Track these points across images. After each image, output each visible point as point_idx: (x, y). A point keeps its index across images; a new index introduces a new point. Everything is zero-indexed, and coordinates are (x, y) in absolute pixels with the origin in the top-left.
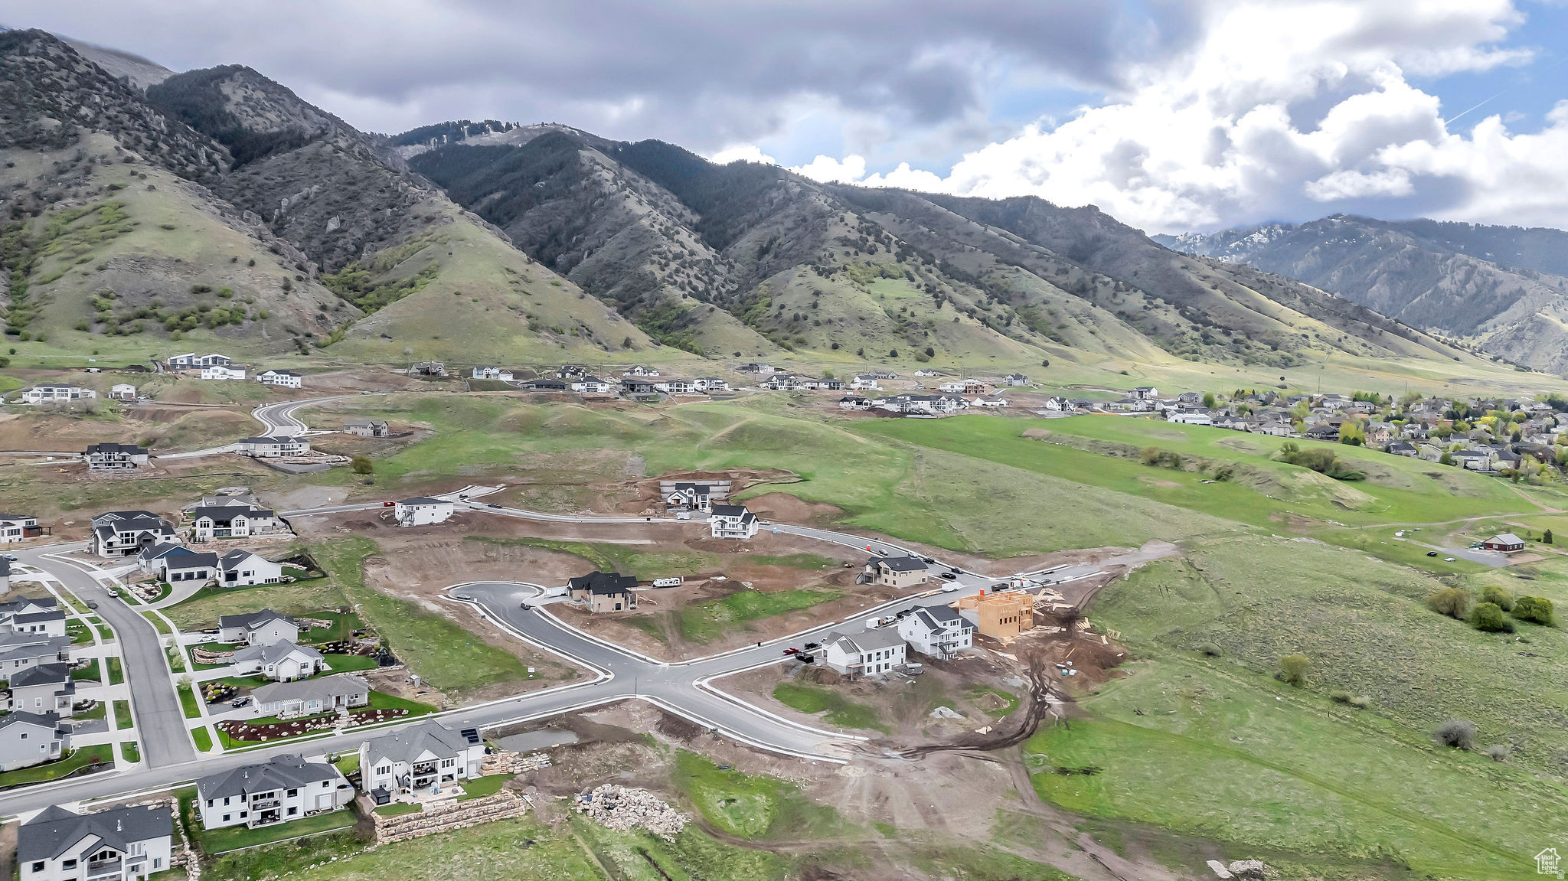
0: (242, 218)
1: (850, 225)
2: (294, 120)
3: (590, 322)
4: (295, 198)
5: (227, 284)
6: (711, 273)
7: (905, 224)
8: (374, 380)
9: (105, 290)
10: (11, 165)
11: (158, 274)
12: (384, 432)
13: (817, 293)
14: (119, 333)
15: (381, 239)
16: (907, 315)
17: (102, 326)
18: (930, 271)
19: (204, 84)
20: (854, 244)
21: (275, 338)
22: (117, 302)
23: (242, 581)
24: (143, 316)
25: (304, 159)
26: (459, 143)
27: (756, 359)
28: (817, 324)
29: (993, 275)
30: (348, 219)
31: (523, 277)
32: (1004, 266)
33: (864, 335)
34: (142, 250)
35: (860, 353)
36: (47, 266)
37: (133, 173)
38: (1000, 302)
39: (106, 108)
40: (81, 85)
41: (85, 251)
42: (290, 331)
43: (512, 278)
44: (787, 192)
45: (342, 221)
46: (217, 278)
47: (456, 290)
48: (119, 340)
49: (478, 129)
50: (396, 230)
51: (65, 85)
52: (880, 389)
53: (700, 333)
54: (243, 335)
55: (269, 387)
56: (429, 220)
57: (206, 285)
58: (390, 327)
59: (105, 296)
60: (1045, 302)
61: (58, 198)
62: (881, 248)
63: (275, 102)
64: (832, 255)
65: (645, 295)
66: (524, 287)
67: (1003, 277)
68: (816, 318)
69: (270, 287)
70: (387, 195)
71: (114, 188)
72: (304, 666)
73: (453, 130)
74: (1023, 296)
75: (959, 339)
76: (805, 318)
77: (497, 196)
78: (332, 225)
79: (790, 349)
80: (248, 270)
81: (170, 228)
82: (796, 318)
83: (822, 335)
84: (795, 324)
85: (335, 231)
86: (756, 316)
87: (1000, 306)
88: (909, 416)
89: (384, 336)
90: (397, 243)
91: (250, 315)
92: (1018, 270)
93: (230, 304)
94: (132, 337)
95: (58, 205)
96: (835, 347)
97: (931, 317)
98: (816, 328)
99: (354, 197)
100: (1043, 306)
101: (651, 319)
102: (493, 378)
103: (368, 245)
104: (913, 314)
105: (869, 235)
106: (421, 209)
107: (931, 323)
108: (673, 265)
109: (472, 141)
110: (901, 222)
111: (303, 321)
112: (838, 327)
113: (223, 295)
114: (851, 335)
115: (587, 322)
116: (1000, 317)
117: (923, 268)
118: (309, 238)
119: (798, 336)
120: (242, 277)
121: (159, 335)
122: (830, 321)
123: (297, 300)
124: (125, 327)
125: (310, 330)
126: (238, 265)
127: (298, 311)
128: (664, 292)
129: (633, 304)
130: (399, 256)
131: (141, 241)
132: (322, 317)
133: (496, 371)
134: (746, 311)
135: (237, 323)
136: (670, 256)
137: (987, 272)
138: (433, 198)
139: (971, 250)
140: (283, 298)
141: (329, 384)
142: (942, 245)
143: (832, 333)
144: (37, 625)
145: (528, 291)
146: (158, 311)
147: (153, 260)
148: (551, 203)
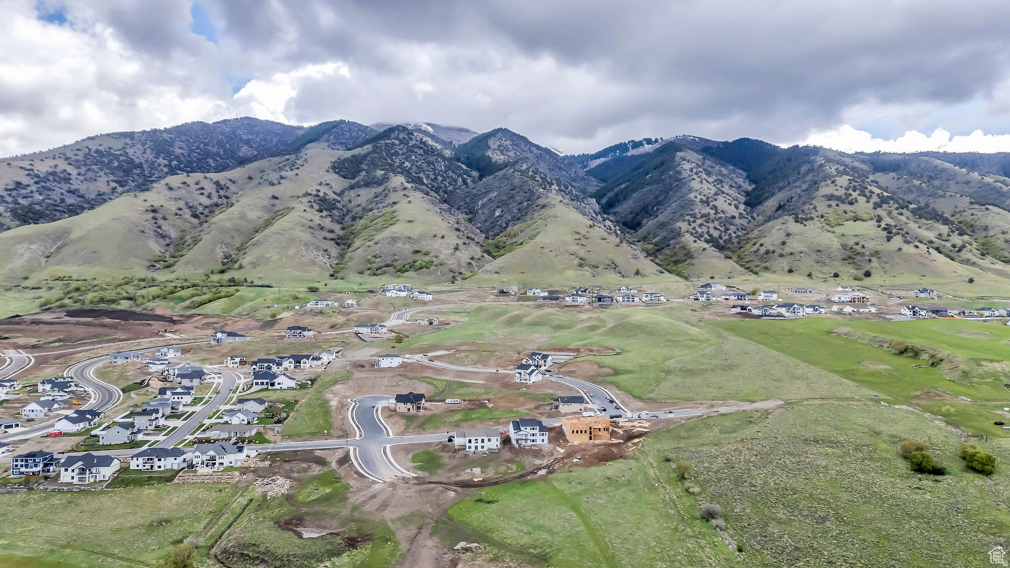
0: (451, 214)
1: (839, 185)
2: (524, 154)
3: (618, 261)
4: (485, 200)
5: (427, 248)
6: (727, 225)
7: (902, 180)
8: (475, 296)
9: (374, 254)
10: (359, 196)
11: (400, 245)
12: (436, 323)
13: (788, 235)
14: (375, 274)
15: (518, 219)
16: (858, 248)
17: (369, 272)
18: (901, 214)
19: (481, 141)
20: (839, 199)
21: (443, 275)
22: (379, 260)
23: (277, 387)
24: (387, 266)
25: (498, 178)
26: (625, 154)
27: (710, 281)
28: (781, 256)
29: (965, 214)
30: (505, 209)
31: (584, 236)
32: (976, 206)
33: (817, 262)
34: (396, 233)
35: (810, 275)
36: (357, 243)
37: (404, 195)
38: (960, 234)
39: (417, 161)
40: (408, 152)
41: (373, 235)
42: (451, 271)
43: (577, 236)
44: (812, 166)
45: (502, 211)
46: (424, 246)
47: (542, 246)
48: (374, 278)
49: (637, 145)
50: (526, 214)
51: (400, 152)
52: (780, 300)
53: (692, 265)
54: (429, 274)
55: (415, 300)
56: (544, 207)
57: (419, 249)
58: (501, 268)
59: (375, 257)
60: (1003, 233)
61: (371, 210)
62: (861, 200)
63: (516, 145)
64: (815, 208)
65: (672, 242)
66: (583, 241)
67: (973, 215)
68: (782, 252)
69: (448, 249)
70: (528, 194)
71: (394, 203)
72: (243, 421)
73: (623, 147)
74: (986, 228)
75: (897, 263)
76: (774, 252)
77: (623, 186)
78: (497, 214)
79: (756, 273)
80: (440, 241)
81: (411, 222)
82: (767, 252)
83: (785, 263)
84: (765, 256)
85: (498, 216)
86: (744, 251)
87: (960, 238)
88: (764, 318)
89: (496, 273)
90: (525, 221)
91: (435, 263)
92: (987, 209)
93: (427, 258)
94: (380, 276)
95: (370, 213)
96: (790, 271)
97: (878, 248)
98: (780, 259)
99: (511, 198)
100: (1001, 236)
101: (671, 256)
102: (536, 294)
103: (511, 223)
104: (863, 247)
105: (854, 191)
106: (541, 201)
107: (877, 252)
108: (699, 221)
109: (632, 152)
110: (899, 179)
111: (460, 266)
112: (798, 258)
113: (426, 254)
114: (807, 263)
115: (616, 260)
116: (954, 246)
117: (895, 212)
118: (486, 221)
119: (765, 264)
120: (437, 244)
121: (392, 275)
122: (792, 254)
123: (460, 254)
124: (378, 272)
125: (462, 270)
126: (436, 238)
127: (459, 261)
128: (683, 239)
129: (663, 248)
130: (523, 228)
131: (396, 229)
132: (470, 263)
133: (539, 291)
134: (740, 248)
135: (428, 268)
136: (699, 216)
137: (960, 212)
138: (550, 194)
139: (951, 196)
140: (453, 254)
141: (453, 298)
142: (928, 193)
143: (791, 261)
144: (180, 396)
145: (584, 244)
146: (395, 263)
147: (399, 238)
148: (649, 188)
